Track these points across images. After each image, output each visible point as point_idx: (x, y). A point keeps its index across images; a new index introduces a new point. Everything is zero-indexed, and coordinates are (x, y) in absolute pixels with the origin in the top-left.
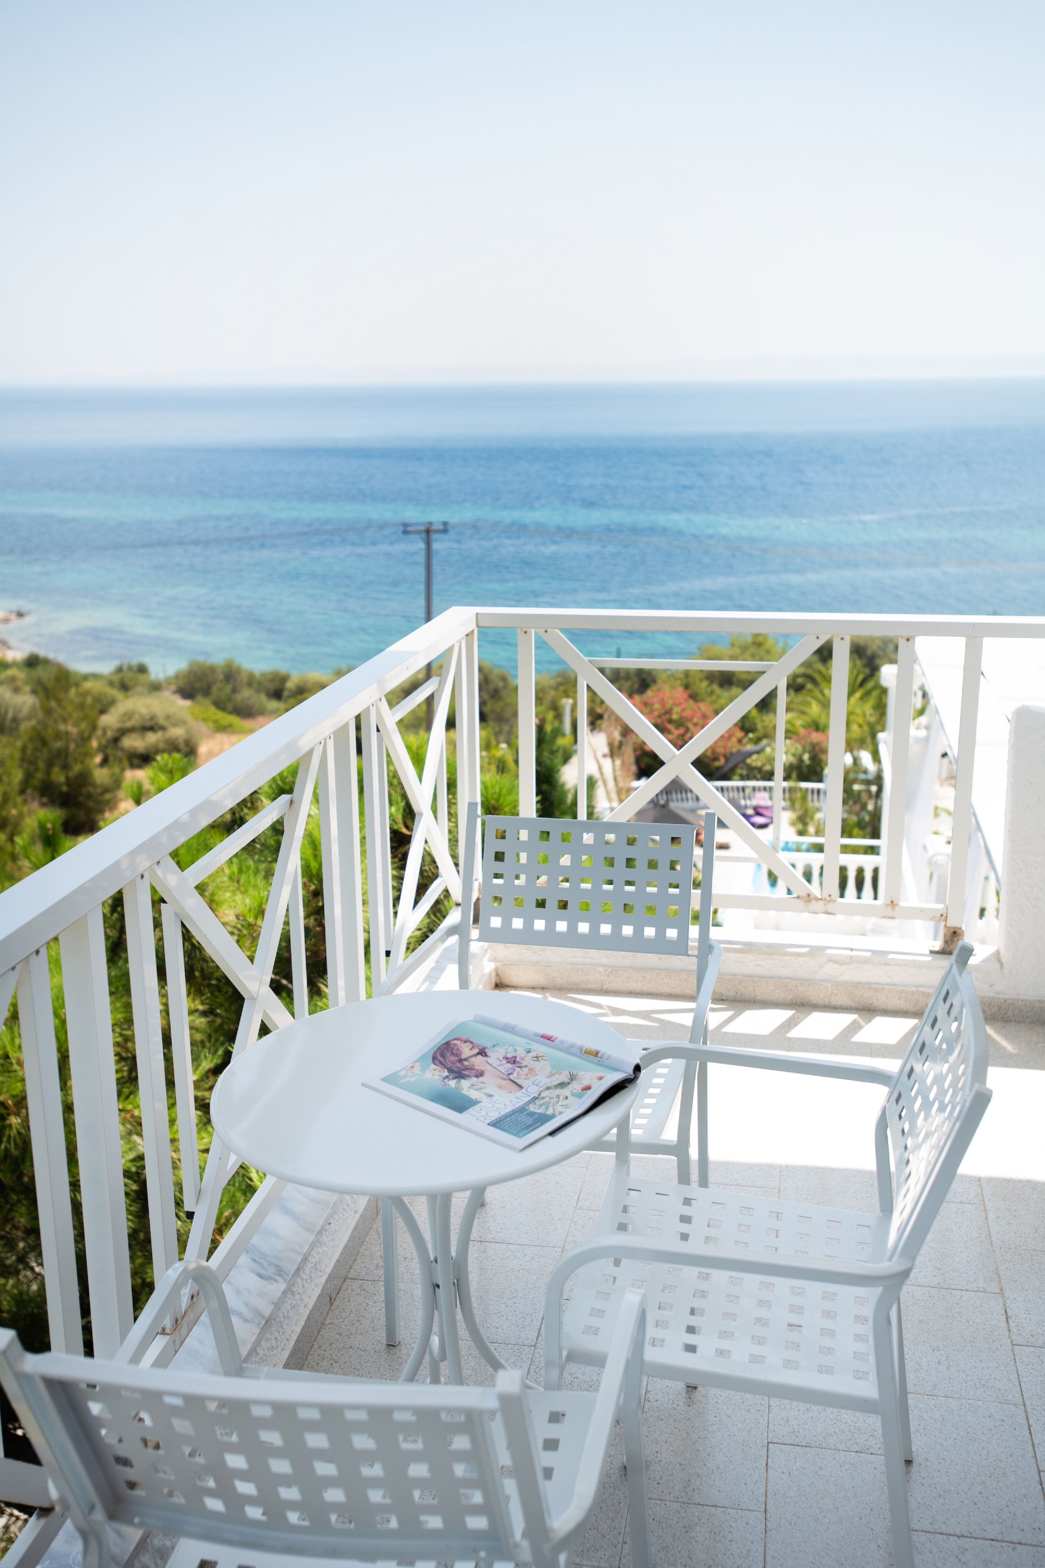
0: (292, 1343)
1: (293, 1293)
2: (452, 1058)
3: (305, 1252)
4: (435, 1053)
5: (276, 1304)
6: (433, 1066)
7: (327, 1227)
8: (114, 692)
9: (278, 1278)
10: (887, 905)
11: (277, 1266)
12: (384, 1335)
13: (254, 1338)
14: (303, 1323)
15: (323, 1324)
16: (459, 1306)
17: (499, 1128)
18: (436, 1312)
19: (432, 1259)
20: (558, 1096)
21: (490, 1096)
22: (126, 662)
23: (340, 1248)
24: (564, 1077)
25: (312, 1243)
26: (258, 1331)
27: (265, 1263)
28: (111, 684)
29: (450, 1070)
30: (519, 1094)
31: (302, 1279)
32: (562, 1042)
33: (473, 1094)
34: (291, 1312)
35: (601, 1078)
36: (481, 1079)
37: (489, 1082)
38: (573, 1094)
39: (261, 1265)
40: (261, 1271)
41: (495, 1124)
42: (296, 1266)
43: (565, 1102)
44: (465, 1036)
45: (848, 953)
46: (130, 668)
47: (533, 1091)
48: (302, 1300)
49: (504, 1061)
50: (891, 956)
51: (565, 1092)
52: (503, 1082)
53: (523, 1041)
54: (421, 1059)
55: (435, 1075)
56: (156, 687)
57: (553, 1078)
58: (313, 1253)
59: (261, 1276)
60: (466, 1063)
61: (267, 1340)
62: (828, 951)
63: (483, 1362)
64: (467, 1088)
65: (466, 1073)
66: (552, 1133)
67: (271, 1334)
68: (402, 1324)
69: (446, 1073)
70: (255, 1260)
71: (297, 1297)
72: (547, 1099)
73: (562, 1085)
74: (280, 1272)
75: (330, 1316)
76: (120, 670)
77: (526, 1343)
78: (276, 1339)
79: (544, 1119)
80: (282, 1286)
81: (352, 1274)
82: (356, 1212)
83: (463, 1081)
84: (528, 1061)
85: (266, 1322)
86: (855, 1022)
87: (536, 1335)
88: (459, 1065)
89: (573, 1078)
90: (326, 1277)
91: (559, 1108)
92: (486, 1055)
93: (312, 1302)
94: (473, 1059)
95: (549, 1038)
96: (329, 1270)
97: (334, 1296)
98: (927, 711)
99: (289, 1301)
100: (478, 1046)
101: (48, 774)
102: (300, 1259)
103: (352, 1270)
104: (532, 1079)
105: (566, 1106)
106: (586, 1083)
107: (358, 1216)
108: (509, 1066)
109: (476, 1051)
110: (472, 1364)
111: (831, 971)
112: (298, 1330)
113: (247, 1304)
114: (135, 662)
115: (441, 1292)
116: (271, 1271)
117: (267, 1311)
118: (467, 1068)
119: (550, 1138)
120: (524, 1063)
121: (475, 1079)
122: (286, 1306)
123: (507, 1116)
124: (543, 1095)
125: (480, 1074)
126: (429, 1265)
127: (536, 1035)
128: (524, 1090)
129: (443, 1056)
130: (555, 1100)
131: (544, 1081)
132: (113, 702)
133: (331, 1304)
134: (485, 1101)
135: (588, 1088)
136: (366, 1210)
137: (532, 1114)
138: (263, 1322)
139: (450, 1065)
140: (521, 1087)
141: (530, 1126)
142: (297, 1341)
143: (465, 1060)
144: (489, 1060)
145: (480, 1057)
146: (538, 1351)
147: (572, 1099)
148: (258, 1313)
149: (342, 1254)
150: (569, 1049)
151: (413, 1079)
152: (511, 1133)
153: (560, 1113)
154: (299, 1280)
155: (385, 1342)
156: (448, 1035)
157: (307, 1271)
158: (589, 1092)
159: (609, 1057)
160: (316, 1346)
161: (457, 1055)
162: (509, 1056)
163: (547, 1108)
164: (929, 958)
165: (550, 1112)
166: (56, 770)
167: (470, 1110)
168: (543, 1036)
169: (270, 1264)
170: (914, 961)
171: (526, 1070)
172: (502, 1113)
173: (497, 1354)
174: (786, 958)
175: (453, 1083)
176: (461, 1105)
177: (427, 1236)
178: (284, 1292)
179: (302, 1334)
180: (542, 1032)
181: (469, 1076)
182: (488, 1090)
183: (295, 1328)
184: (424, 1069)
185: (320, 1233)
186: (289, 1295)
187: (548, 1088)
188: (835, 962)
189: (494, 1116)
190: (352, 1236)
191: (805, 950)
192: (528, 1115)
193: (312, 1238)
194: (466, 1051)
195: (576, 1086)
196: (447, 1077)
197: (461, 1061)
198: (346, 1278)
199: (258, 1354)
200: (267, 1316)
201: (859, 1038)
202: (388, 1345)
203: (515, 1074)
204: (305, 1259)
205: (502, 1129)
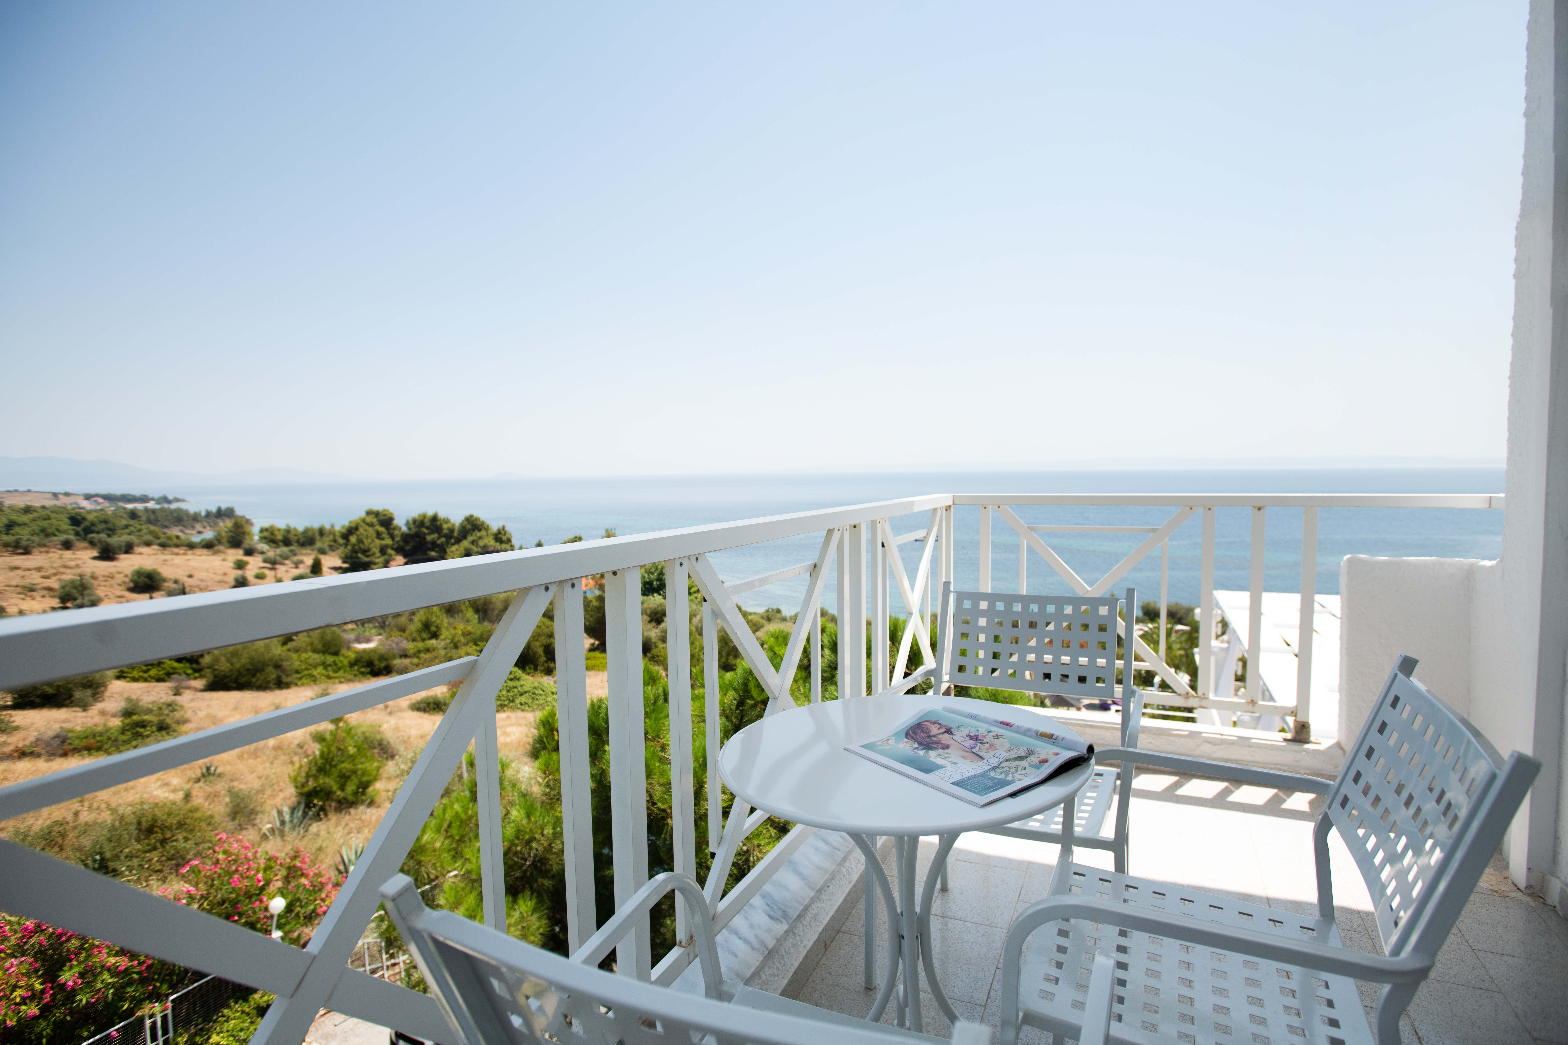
0: (791, 974)
1: (794, 934)
2: (922, 735)
3: (806, 903)
4: (908, 731)
5: (778, 940)
6: (906, 740)
7: (826, 888)
8: (764, 621)
9: (783, 921)
10: (1249, 703)
11: (784, 911)
12: (864, 979)
13: (758, 964)
14: (801, 960)
15: (818, 963)
16: (921, 958)
17: (961, 787)
18: (900, 961)
19: (899, 912)
20: (1017, 767)
21: (955, 763)
22: (771, 607)
23: (836, 907)
24: (1022, 752)
25: (812, 898)
26: (761, 958)
27: (775, 908)
28: (762, 617)
29: (920, 743)
30: (981, 763)
31: (803, 925)
32: (1019, 727)
33: (939, 761)
34: (792, 949)
35: (1057, 754)
36: (946, 751)
37: (954, 753)
38: (1030, 766)
39: (772, 909)
40: (771, 913)
41: (957, 784)
42: (797, 913)
43: (1023, 772)
44: (934, 719)
45: (1219, 736)
46: (773, 610)
47: (994, 762)
48: (802, 941)
49: (968, 739)
50: (1253, 741)
51: (1024, 763)
52: (966, 754)
53: (985, 725)
54: (896, 735)
55: (906, 747)
56: (784, 619)
57: (1012, 752)
58: (814, 906)
59: (770, 917)
60: (934, 739)
61: (770, 967)
62: (1203, 735)
63: (941, 1013)
64: (933, 756)
65: (934, 746)
66: (1013, 795)
67: (774, 963)
68: (878, 972)
69: (916, 745)
70: (768, 905)
71: (798, 938)
72: (1007, 769)
73: (1020, 758)
74: (785, 915)
75: (824, 958)
76: (768, 611)
77: (978, 1002)
78: (777, 968)
79: (1004, 783)
80: (785, 927)
81: (844, 929)
82: (850, 882)
83: (930, 752)
84: (989, 738)
85: (769, 953)
86: (1226, 788)
87: (986, 997)
88: (928, 740)
89: (1030, 753)
90: (823, 926)
91: (1017, 776)
92: (952, 734)
93: (810, 944)
94: (940, 736)
95: (1007, 724)
96: (825, 922)
97: (828, 943)
98: (1228, 632)
99: (791, 940)
100: (945, 726)
101: (727, 659)
102: (801, 908)
103: (844, 927)
104: (993, 753)
105: (1025, 775)
106: (1043, 757)
107: (851, 886)
108: (972, 742)
109: (943, 730)
110: (932, 1014)
111: (1206, 749)
112: (797, 964)
113: (756, 937)
114: (775, 607)
115: (905, 943)
116: (779, 914)
117: (771, 943)
118: (934, 743)
119: (1010, 800)
120: (985, 740)
121: (941, 751)
122: (788, 943)
123: (969, 778)
124: (1003, 765)
125: (947, 747)
126: (896, 918)
127: (995, 721)
128: (985, 761)
129: (914, 733)
130: (1014, 770)
131: (1004, 755)
132: (762, 626)
133: (826, 950)
134: (950, 767)
135: (1046, 761)
136: (857, 882)
137: (993, 779)
138: (767, 952)
139: (920, 739)
140: (982, 758)
141: (990, 787)
142: (795, 973)
143: (934, 736)
144: (954, 737)
145: (946, 735)
146: (987, 1010)
147: (1029, 770)
148: (763, 944)
149: (837, 911)
150: (1026, 732)
151: (888, 748)
152: (974, 792)
153: (1020, 780)
154: (800, 925)
155: (863, 985)
156: (920, 718)
157: (808, 919)
158: (1046, 764)
159: (1063, 739)
160: (811, 980)
161: (927, 733)
162: (972, 734)
163: (1007, 775)
164: (1284, 744)
165: (1010, 778)
166: (731, 657)
167: (936, 772)
168: (1002, 723)
169: (779, 909)
170: (1272, 745)
171: (987, 745)
172: (965, 776)
173: (953, 1009)
174: (1171, 738)
175: (921, 753)
176: (928, 768)
177: (896, 895)
178: (786, 932)
179: (799, 968)
180: (1001, 719)
181: (936, 748)
182: (953, 759)
183: (794, 961)
184: (897, 742)
185: (820, 891)
186: (791, 935)
187: (1007, 760)
188: (1209, 743)
189: (957, 777)
190: (845, 900)
191: (1186, 733)
192: (989, 779)
193: (812, 894)
194: (934, 730)
195: (1034, 759)
196: (917, 748)
197: (930, 737)
198: (839, 931)
199: (760, 977)
200: (770, 948)
201: (1231, 798)
202: (866, 988)
203: (977, 748)
204: (806, 909)
205: (964, 788)
